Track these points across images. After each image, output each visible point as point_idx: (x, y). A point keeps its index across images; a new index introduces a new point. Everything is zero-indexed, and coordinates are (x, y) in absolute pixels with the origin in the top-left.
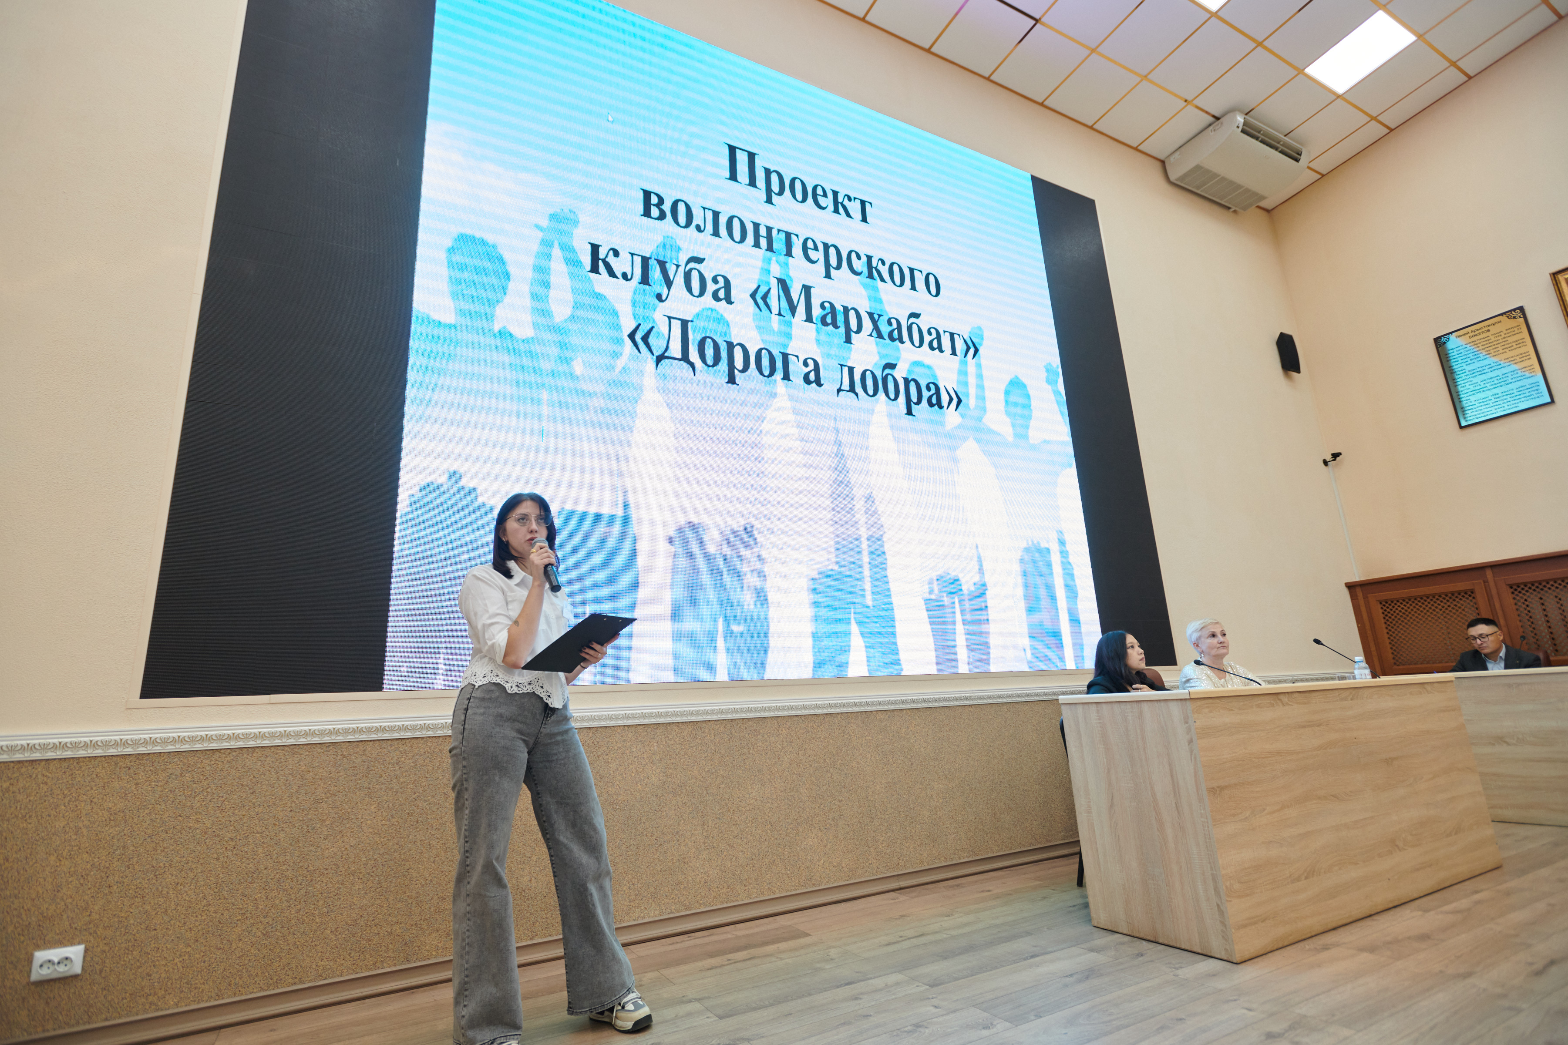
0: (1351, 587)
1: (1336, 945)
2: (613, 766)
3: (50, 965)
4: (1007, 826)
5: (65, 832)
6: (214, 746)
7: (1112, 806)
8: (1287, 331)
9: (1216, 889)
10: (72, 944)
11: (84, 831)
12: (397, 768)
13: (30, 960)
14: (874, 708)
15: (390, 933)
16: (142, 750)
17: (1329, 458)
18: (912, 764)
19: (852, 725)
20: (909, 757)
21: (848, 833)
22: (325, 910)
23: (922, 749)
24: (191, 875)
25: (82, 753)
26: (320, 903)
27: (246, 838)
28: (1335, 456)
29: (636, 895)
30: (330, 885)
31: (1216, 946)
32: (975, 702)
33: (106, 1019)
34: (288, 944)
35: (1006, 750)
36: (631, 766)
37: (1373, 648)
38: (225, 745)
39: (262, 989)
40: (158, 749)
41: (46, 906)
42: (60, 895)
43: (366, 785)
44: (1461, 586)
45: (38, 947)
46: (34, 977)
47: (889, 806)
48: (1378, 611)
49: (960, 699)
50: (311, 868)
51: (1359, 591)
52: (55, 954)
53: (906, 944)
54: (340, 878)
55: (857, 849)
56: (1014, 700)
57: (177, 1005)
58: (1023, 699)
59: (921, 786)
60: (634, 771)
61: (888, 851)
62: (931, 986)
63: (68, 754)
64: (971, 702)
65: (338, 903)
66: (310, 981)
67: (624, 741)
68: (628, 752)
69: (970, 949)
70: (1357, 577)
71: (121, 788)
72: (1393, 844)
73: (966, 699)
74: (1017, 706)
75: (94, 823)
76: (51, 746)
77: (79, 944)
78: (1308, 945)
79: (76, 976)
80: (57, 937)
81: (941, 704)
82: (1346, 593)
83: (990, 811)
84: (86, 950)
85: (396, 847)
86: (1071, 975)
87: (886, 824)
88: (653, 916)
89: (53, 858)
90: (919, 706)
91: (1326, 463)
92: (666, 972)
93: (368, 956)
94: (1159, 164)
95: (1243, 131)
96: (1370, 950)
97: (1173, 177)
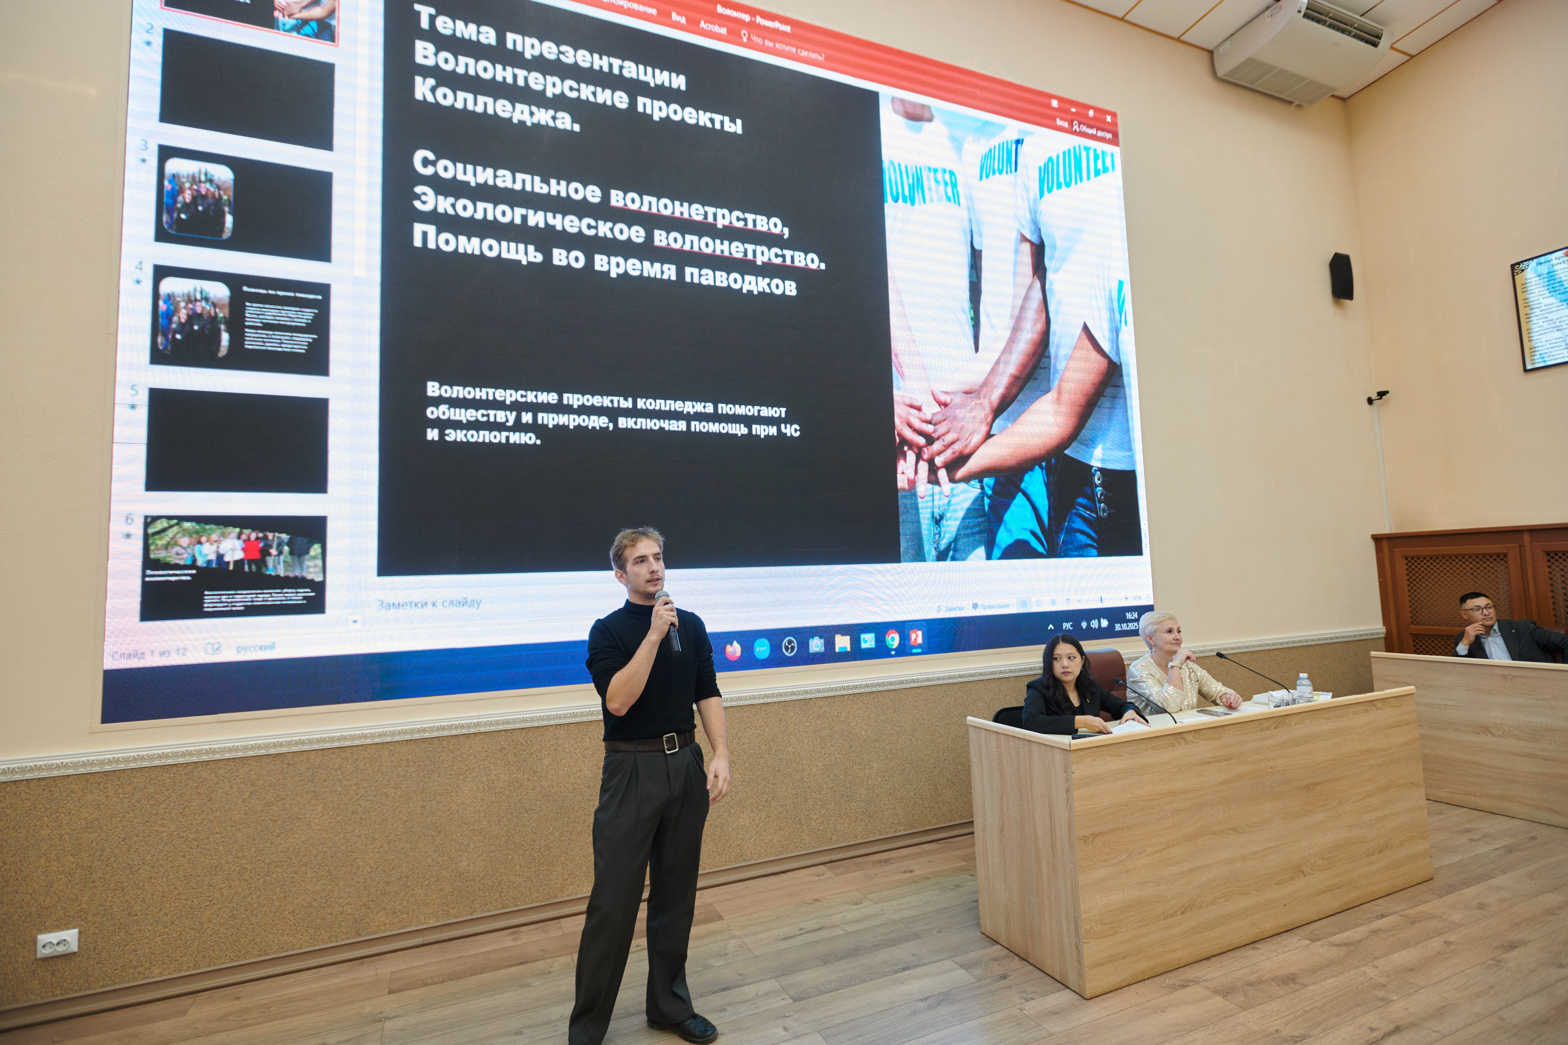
0: (1378, 539)
2: (546, 761)
3: (52, 945)
4: (948, 800)
5: (51, 839)
6: (171, 761)
7: (1002, 830)
8: (1343, 251)
9: (1076, 930)
10: (68, 929)
11: (67, 837)
12: (339, 772)
13: (35, 942)
14: (813, 696)
15: (342, 913)
16: (107, 768)
17: (1374, 396)
18: (851, 747)
19: (789, 712)
20: (848, 740)
21: (780, 813)
22: (282, 895)
23: (863, 733)
24: (162, 870)
25: (56, 773)
26: (278, 890)
27: (207, 838)
28: (1381, 394)
29: (570, 874)
30: (285, 875)
31: (1072, 980)
32: (923, 684)
33: (103, 986)
34: (252, 924)
35: (953, 728)
36: (563, 761)
37: (1392, 605)
38: (181, 760)
39: (233, 960)
40: (121, 766)
41: (42, 899)
42: (53, 889)
43: (312, 789)
44: (1496, 548)
45: (41, 932)
46: (39, 955)
47: (825, 786)
48: (1401, 567)
49: (907, 682)
50: (267, 861)
51: (1385, 544)
52: (53, 937)
54: (294, 869)
55: (790, 827)
56: (966, 679)
57: (161, 973)
58: (976, 678)
59: (859, 767)
60: (567, 765)
61: (821, 828)
62: (795, 1000)
63: (44, 774)
64: (919, 685)
65: (294, 889)
66: (274, 953)
67: (557, 739)
68: (560, 748)
70: (1386, 529)
71: (94, 800)
72: (1298, 870)
73: (913, 681)
74: (969, 685)
75: (74, 830)
76: (28, 769)
77: (74, 928)
78: (1168, 980)
79: (75, 953)
80: (55, 923)
81: (886, 688)
82: (1371, 546)
83: (931, 787)
84: (80, 933)
85: (343, 841)
86: (926, 999)
87: (820, 804)
89: (43, 860)
90: (862, 691)
91: (1370, 401)
93: (323, 932)
94: (1206, 55)
95: (1306, 16)
96: (1225, 992)
97: (1220, 73)
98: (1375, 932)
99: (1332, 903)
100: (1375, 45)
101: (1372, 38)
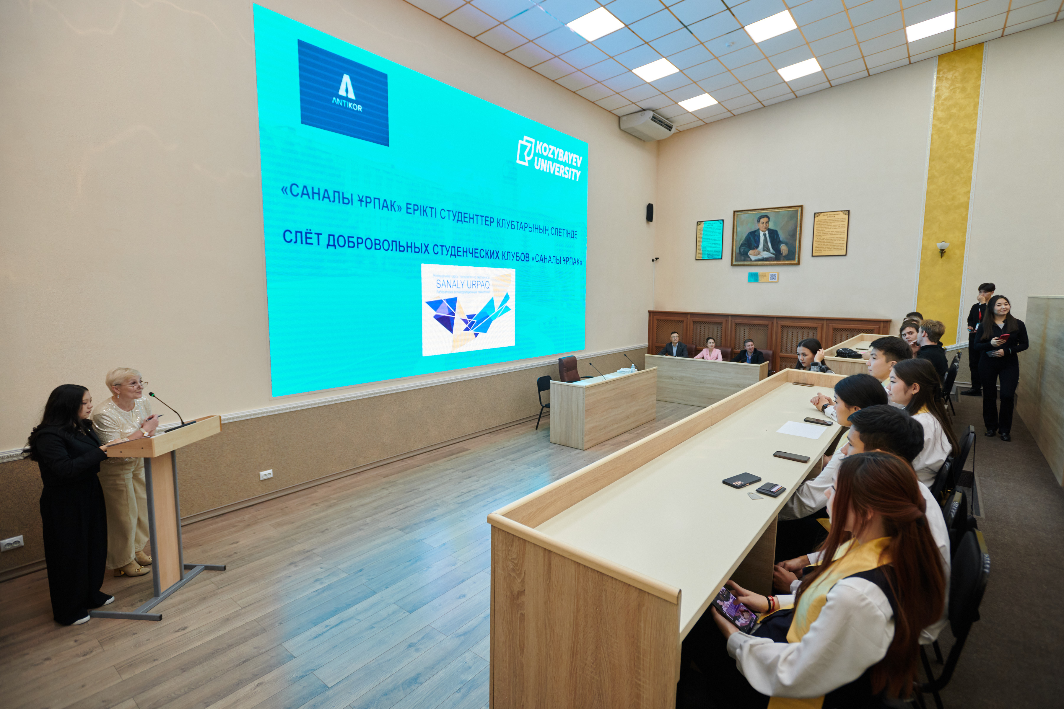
0: (650, 312)
1: (607, 444)
3: (265, 475)
5: (260, 439)
6: (296, 409)
8: (651, 203)
9: (583, 434)
11: (265, 438)
12: (347, 410)
13: (259, 475)
15: (349, 459)
16: (277, 413)
17: (654, 259)
18: (496, 393)
20: (496, 391)
21: (476, 417)
22: (332, 454)
23: (500, 388)
24: (295, 448)
25: (260, 416)
26: (330, 452)
27: (308, 436)
28: (657, 259)
30: (332, 447)
31: (580, 447)
33: (281, 488)
34: (323, 464)
37: (651, 336)
38: (299, 409)
39: (319, 477)
40: (281, 412)
41: (260, 460)
43: (338, 417)
44: (681, 319)
45: (260, 471)
46: (261, 479)
47: (488, 407)
48: (655, 322)
50: (327, 443)
51: (652, 314)
52: (265, 473)
53: (500, 451)
54: (335, 445)
55: (477, 422)
57: (298, 483)
58: (533, 367)
59: (498, 400)
61: (486, 421)
62: (513, 461)
63: (257, 416)
64: (517, 370)
65: (335, 452)
66: (331, 473)
69: (518, 451)
70: (652, 309)
71: (273, 425)
72: (628, 417)
73: (515, 369)
77: (270, 469)
78: (600, 445)
79: (272, 478)
80: (265, 468)
81: (507, 372)
82: (648, 314)
84: (273, 471)
85: (349, 434)
87: (487, 413)
88: (420, 447)
90: (500, 373)
91: (653, 260)
92: (435, 462)
93: (344, 465)
94: (617, 118)
95: (652, 120)
96: (614, 445)
97: (622, 128)
98: (643, 431)
99: (634, 426)
100: (670, 130)
101: (669, 128)
